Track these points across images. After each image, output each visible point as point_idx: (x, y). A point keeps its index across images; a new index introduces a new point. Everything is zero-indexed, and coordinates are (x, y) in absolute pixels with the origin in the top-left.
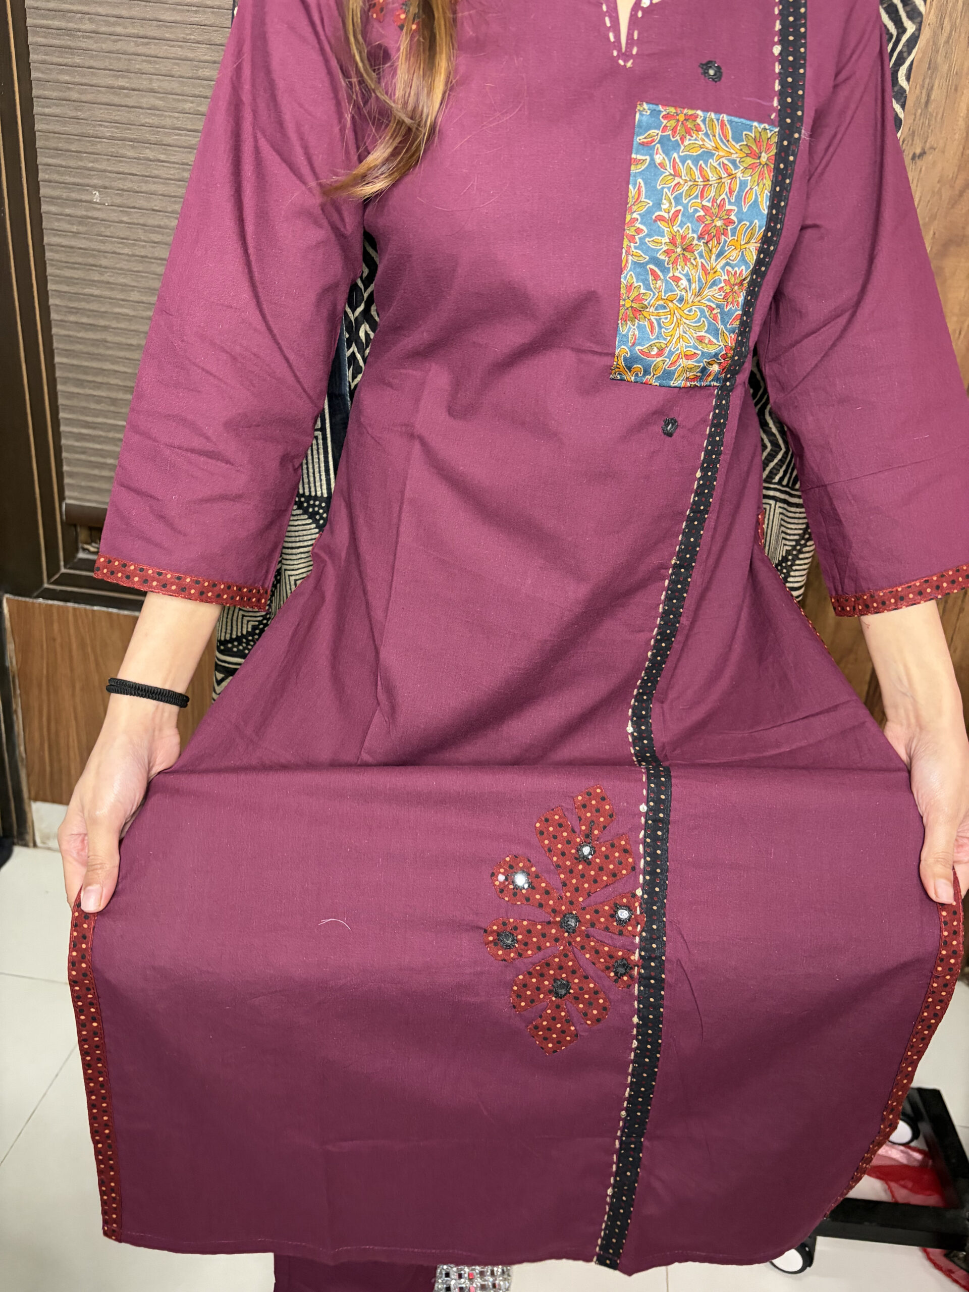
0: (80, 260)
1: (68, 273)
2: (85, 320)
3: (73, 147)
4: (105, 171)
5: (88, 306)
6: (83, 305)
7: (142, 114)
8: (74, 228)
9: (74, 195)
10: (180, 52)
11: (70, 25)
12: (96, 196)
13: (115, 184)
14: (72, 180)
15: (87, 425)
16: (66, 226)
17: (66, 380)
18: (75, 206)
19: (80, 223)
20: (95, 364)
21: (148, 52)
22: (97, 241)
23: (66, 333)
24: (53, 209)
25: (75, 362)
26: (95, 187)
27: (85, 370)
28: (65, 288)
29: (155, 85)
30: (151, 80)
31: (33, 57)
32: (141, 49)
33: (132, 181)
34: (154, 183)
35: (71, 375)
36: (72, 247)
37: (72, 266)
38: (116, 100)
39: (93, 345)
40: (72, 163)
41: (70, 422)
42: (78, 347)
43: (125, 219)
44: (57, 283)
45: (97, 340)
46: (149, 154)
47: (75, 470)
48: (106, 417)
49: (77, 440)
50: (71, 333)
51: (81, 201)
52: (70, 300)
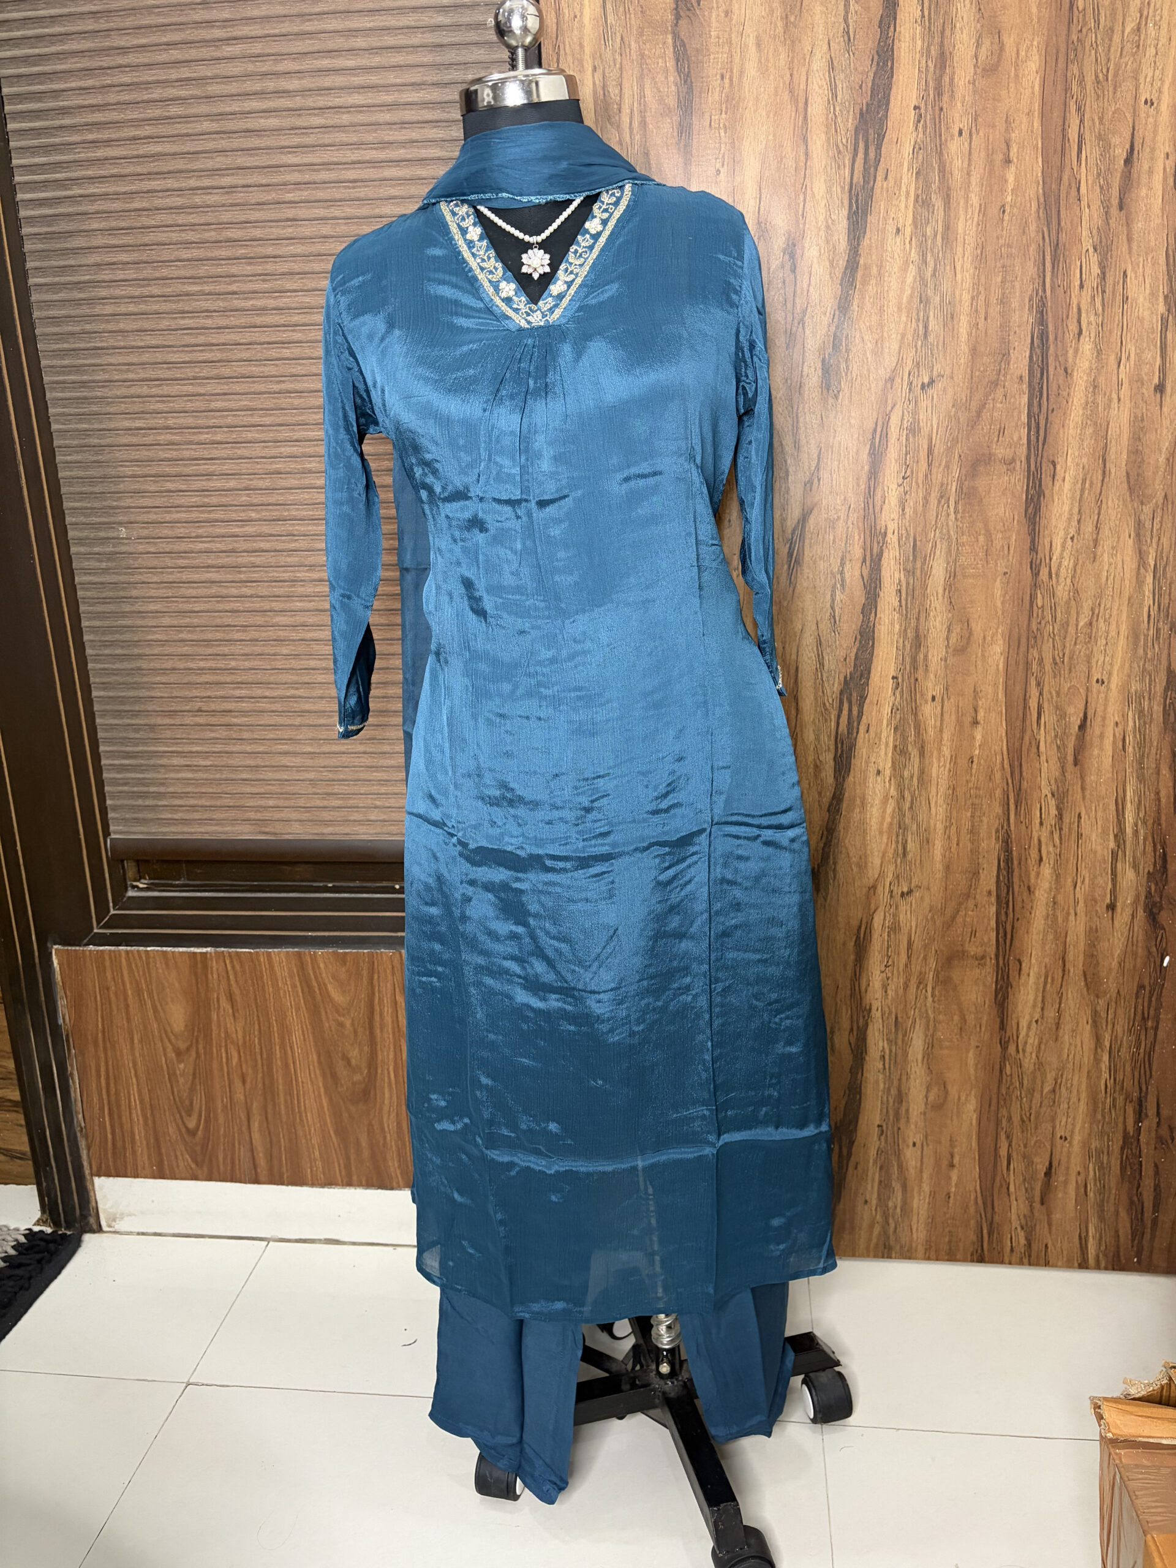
0: (111, 594)
1: (100, 608)
2: (119, 651)
3: (96, 489)
4: (129, 507)
5: (121, 637)
6: (117, 637)
7: (162, 450)
8: (104, 565)
9: (102, 534)
10: (190, 389)
11: (85, 378)
12: (123, 532)
13: (139, 518)
14: (98, 520)
15: (128, 755)
16: (95, 564)
17: (105, 713)
18: (102, 544)
19: (109, 560)
20: (131, 694)
21: (161, 392)
22: (126, 574)
23: (102, 666)
24: (82, 549)
25: (111, 694)
26: (120, 524)
27: (123, 700)
28: (97, 623)
29: (170, 422)
30: (166, 418)
31: (52, 411)
32: (154, 391)
33: (156, 513)
34: (178, 512)
35: (108, 707)
36: (102, 583)
37: (105, 601)
38: (134, 440)
39: (128, 675)
40: (97, 505)
41: (112, 754)
42: (113, 679)
43: (152, 550)
44: (89, 619)
45: (132, 669)
46: (170, 486)
47: (118, 803)
48: (145, 744)
49: (118, 772)
50: (106, 666)
51: (108, 538)
52: (104, 633)
